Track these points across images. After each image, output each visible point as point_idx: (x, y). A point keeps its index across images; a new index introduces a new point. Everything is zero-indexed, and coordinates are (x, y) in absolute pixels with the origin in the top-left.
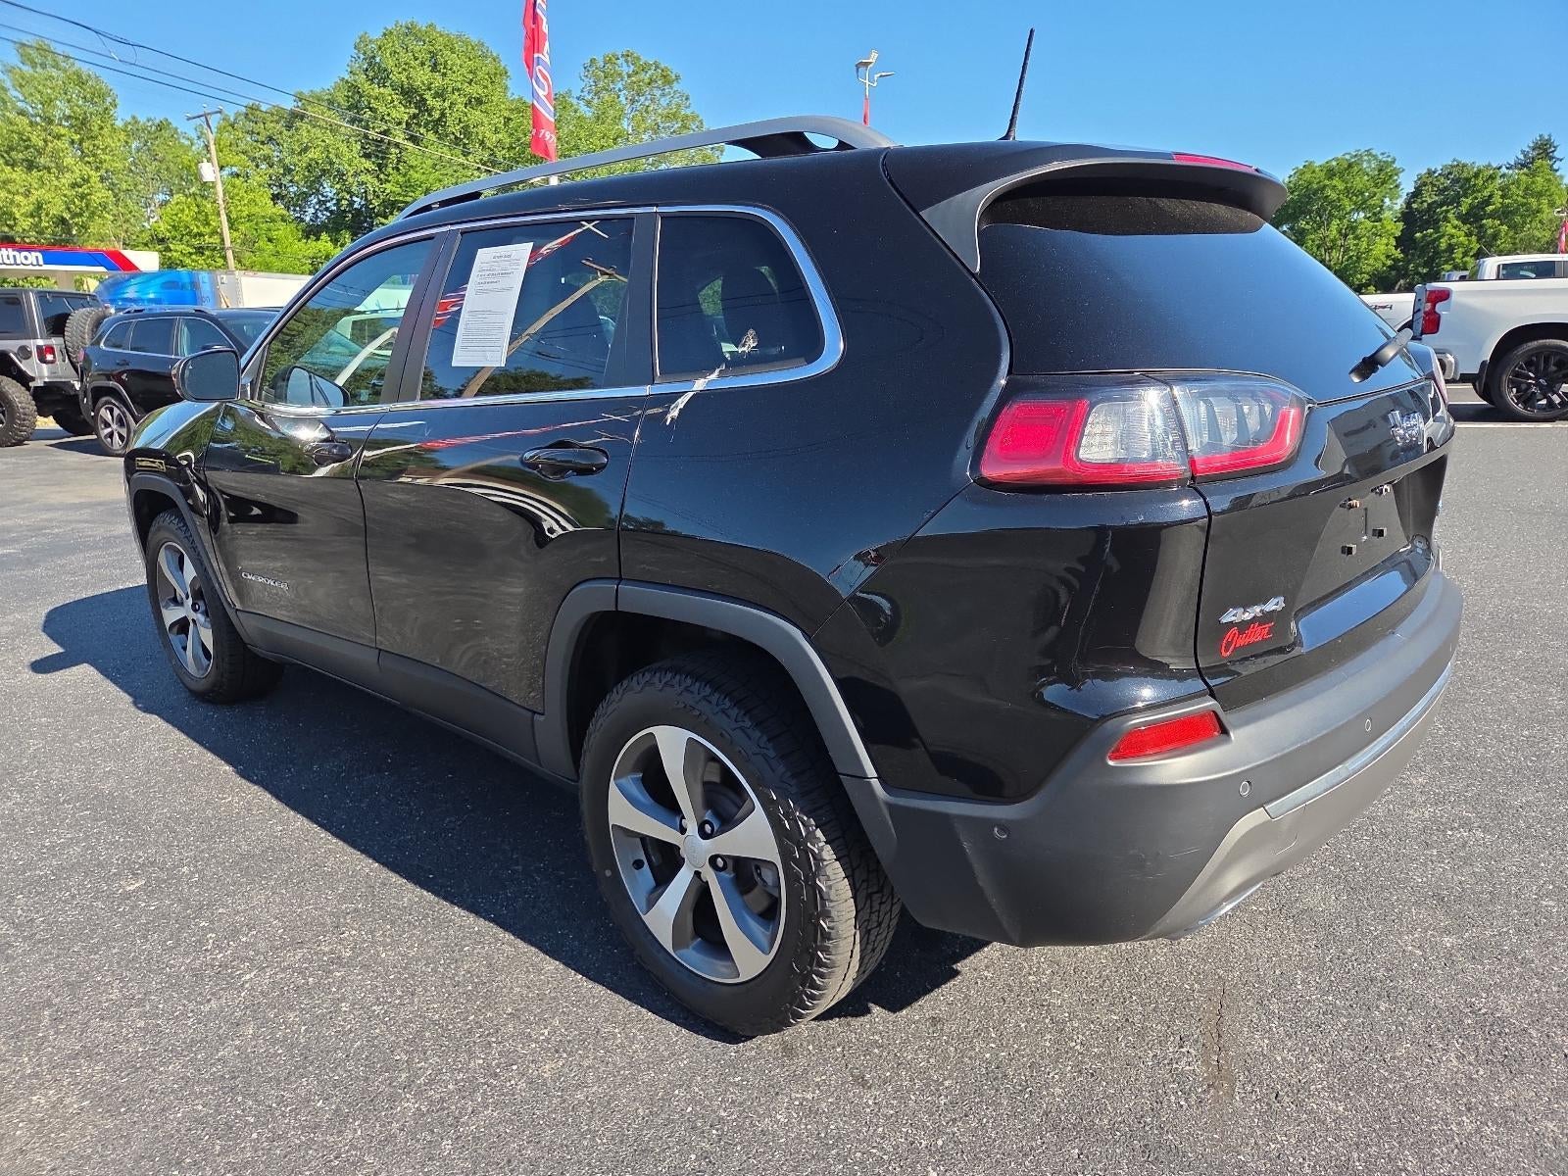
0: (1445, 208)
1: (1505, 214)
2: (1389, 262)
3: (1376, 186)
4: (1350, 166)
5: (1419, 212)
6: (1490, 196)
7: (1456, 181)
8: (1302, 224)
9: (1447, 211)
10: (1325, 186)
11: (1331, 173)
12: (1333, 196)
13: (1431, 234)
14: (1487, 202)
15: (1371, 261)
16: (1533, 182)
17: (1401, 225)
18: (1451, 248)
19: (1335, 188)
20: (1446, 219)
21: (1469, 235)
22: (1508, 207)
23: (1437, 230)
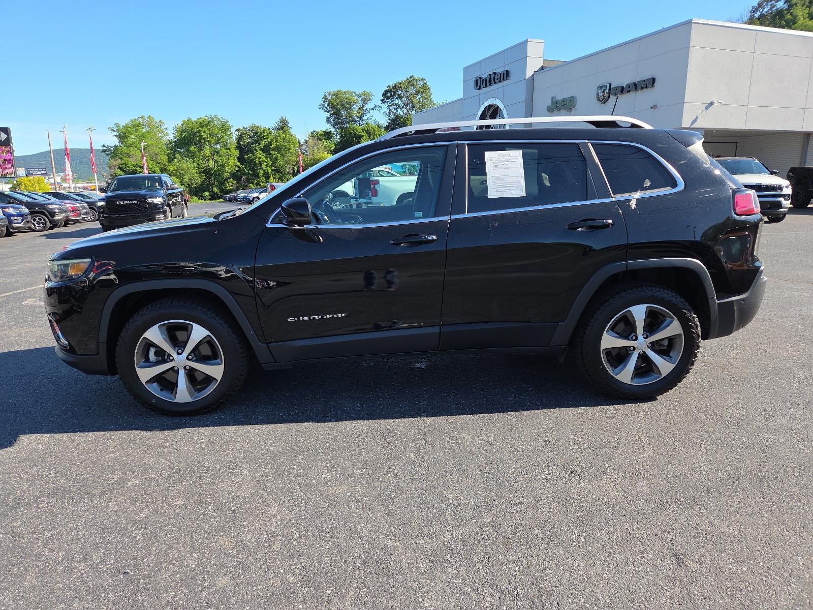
0: (254, 145)
1: (278, 149)
2: (237, 168)
3: (222, 132)
4: (209, 122)
5: (244, 146)
6: (271, 141)
7: (256, 133)
8: (192, 149)
9: (256, 147)
10: (199, 131)
11: (201, 125)
12: (205, 136)
13: (251, 157)
14: (270, 143)
15: (229, 167)
16: (285, 136)
17: (238, 151)
18: (261, 163)
19: (205, 133)
20: (256, 150)
21: (266, 158)
22: (278, 146)
23: (253, 154)
